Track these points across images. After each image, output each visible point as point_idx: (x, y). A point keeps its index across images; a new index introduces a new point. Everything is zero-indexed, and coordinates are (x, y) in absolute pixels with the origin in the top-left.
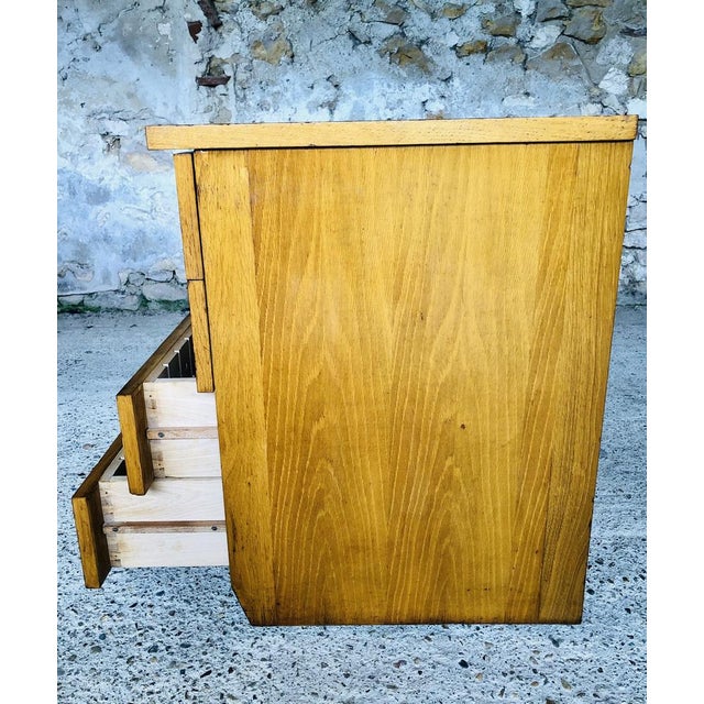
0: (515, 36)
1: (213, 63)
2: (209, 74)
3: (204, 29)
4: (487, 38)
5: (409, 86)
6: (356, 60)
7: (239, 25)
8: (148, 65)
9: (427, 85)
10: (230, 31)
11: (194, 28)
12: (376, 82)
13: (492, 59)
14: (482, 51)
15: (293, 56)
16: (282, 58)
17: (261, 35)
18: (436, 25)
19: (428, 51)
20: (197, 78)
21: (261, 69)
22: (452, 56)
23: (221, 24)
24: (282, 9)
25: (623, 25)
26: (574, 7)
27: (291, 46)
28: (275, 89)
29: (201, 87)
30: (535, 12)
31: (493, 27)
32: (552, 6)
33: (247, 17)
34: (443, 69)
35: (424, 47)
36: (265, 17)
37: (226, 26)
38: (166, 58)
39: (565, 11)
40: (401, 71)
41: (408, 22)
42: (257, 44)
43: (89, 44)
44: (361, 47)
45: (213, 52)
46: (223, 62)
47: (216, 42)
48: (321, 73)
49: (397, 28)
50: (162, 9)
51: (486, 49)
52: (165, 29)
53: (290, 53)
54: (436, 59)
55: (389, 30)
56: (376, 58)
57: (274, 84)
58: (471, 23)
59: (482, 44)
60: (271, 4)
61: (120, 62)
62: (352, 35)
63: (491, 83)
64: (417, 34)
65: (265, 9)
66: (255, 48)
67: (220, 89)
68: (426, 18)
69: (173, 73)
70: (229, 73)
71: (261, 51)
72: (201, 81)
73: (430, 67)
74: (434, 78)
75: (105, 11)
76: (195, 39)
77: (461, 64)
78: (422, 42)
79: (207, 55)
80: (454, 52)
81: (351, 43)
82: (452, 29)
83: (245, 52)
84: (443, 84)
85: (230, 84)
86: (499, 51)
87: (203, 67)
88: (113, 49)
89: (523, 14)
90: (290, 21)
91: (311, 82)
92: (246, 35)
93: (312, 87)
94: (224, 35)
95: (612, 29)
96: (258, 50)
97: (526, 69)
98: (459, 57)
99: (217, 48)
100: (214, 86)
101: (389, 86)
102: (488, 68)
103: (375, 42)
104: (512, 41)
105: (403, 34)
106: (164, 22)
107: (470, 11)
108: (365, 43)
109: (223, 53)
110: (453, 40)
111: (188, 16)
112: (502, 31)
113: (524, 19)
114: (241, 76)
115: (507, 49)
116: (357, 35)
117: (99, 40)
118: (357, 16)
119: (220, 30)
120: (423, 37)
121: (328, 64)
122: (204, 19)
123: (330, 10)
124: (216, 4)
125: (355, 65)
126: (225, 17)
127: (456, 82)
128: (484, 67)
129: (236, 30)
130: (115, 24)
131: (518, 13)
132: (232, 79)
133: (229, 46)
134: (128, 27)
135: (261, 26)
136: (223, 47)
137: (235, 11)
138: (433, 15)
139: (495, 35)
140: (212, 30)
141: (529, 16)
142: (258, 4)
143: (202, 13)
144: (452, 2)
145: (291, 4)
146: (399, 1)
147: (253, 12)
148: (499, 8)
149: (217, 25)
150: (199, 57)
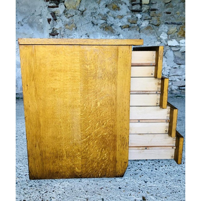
0: (137, 23)
1: (54, 30)
2: (53, 32)
3: (52, 21)
4: (129, 24)
5: (108, 36)
6: (94, 29)
7: (62, 20)
8: (36, 30)
9: (113, 36)
10: (59, 21)
11: (49, 20)
12: (99, 35)
13: (131, 29)
14: (128, 27)
15: (76, 28)
16: (73, 29)
17: (67, 22)
18: (115, 20)
19: (113, 27)
20: (49, 34)
21: (68, 31)
22: (120, 29)
23: (57, 19)
24: (73, 16)
25: (165, 21)
26: (152, 17)
27: (76, 25)
28: (71, 37)
29: (51, 36)
30: (142, 18)
31: (131, 21)
32: (146, 16)
33: (64, 17)
34: (117, 32)
35: (112, 26)
36: (69, 18)
37: (58, 20)
38: (41, 28)
39: (150, 17)
40: (106, 33)
41: (108, 19)
42: (67, 25)
43: (20, 24)
44: (95, 26)
45: (54, 27)
46: (57, 29)
47: (55, 24)
48: (84, 32)
49: (105, 21)
50: (40, 15)
51: (129, 27)
52: (41, 20)
53: (75, 27)
54: (115, 29)
55: (103, 21)
56: (99, 29)
57: (71, 35)
58: (125, 20)
59: (128, 26)
60: (70, 14)
61: (28, 29)
62: (93, 23)
63: (130, 36)
64: (110, 23)
65: (69, 16)
66: (66, 26)
67: (56, 36)
69: (43, 32)
70: (58, 32)
71: (68, 27)
72: (51, 34)
73: (114, 31)
74: (115, 34)
75: (24, 16)
76: (49, 23)
77: (122, 31)
78: (112, 25)
79: (52, 27)
80: (120, 27)
81: (92, 25)
82: (120, 22)
83: (63, 27)
84: (118, 36)
85: (59, 35)
86: (133, 27)
87: (51, 31)
88: (26, 26)
89: (139, 18)
90: (76, 19)
91: (81, 35)
92: (63, 22)
93: (81, 36)
94: (57, 22)
95: (162, 22)
96: (67, 26)
97: (140, 32)
98: (122, 29)
99: (55, 26)
100: (54, 36)
101: (103, 36)
102: (130, 32)
103: (99, 25)
104: (136, 25)
105: (106, 23)
106: (40, 19)
107: (124, 17)
108: (96, 25)
109: (57, 27)
110: (120, 24)
111: (48, 17)
112: (133, 22)
113: (139, 19)
114: (62, 33)
115: (135, 27)
116: (94, 23)
117: (23, 23)
118: (94, 18)
119: (56, 21)
120: (112, 23)
121: (86, 31)
122: (52, 18)
123: (87, 16)
124: (55, 14)
125: (93, 31)
126: (58, 18)
127: (121, 35)
128: (128, 32)
129: (61, 21)
130: (27, 19)
131: (137, 18)
132: (59, 34)
133: (59, 25)
134: (31, 20)
135: (68, 20)
136: (57, 26)
137: (60, 16)
138: (114, 18)
139: (131, 23)
140: (54, 21)
141: (140, 19)
142: (67, 14)
143: (51, 16)
144: (119, 15)
145: (76, 14)
146: (105, 14)
147: (66, 16)
148: (132, 16)
149: (55, 20)
150: (50, 28)
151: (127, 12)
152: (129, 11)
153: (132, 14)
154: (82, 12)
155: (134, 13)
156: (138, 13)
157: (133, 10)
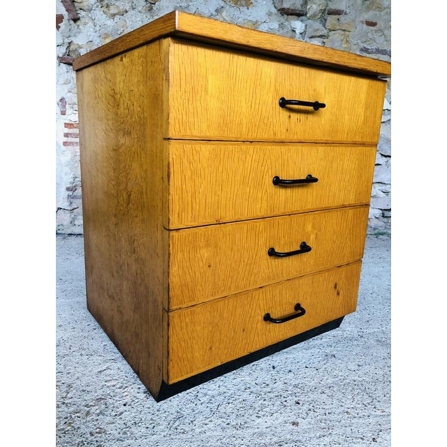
1: (72, 47)
2: (68, 55)
3: (65, 21)
7: (93, 20)
10: (85, 24)
11: (59, 19)
17: (109, 29)
20: (58, 57)
23: (79, 19)
24: (127, 12)
25: (362, 45)
26: (330, 30)
29: (62, 64)
30: (305, 32)
32: (316, 28)
33: (99, 14)
36: (113, 16)
37: (82, 20)
39: (325, 32)
42: (107, 35)
45: (72, 39)
46: (80, 47)
47: (74, 31)
60: (118, 7)
65: (113, 10)
66: (105, 38)
72: (61, 60)
76: (59, 28)
79: (67, 41)
83: (97, 40)
87: (63, 50)
89: (297, 32)
90: (132, 21)
92: (98, 28)
94: (81, 27)
95: (355, 47)
96: (107, 40)
99: (75, 36)
107: (262, 26)
109: (80, 40)
113: (298, 35)
119: (78, 23)
122: (65, 14)
124: (76, 4)
126: (82, 14)
129: (90, 24)
131: (293, 31)
133: (85, 36)
135: (110, 22)
136: (79, 36)
137: (90, 10)
140: (72, 22)
141: (301, 34)
142: (108, 6)
143: (64, 9)
144: (249, 18)
145: (133, 9)
146: (212, 15)
147: (104, 12)
148: (281, 26)
149: (76, 20)
150: (60, 42)
151: (270, 14)
152: (274, 11)
153: (282, 19)
154: (149, 5)
155: (285, 16)
156: (296, 17)
157: (284, 9)
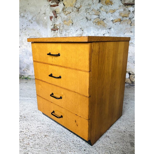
0: (128, 17)
1: (55, 25)
2: (54, 28)
3: (53, 18)
4: (121, 18)
5: (100, 30)
6: (87, 24)
7: (61, 16)
8: (42, 26)
9: (105, 30)
11: (51, 18)
12: (92, 29)
13: (122, 23)
14: (119, 21)
15: (73, 24)
16: (70, 24)
17: (65, 19)
18: (107, 15)
19: (105, 21)
20: (51, 29)
21: (66, 27)
22: (112, 23)
23: (57, 17)
24: (71, 12)
27: (72, 21)
28: (69, 31)
29: (52, 31)
31: (122, 15)
34: (109, 26)
35: (104, 21)
37: (58, 17)
38: (45, 25)
40: (98, 27)
41: (100, 15)
42: (65, 21)
43: (30, 22)
44: (89, 21)
45: (55, 23)
46: (57, 25)
47: (56, 21)
48: (79, 27)
49: (98, 16)
50: (45, 14)
51: (120, 21)
52: (45, 18)
53: (72, 23)
54: (107, 23)
55: (96, 17)
56: (92, 24)
57: (68, 30)
58: (117, 14)
59: (119, 19)
60: (68, 11)
61: (36, 26)
62: (87, 18)
63: (121, 29)
64: (102, 17)
65: (67, 13)
66: (64, 22)
67: (56, 31)
68: (105, 13)
69: (47, 28)
70: (58, 28)
71: (66, 23)
73: (106, 25)
74: (107, 28)
75: (33, 15)
76: (51, 20)
77: (114, 25)
78: (104, 19)
79: (54, 24)
80: (112, 22)
81: (86, 20)
82: (112, 16)
83: (62, 23)
84: (109, 30)
85: (59, 30)
86: (124, 21)
87: (53, 26)
88: (34, 23)
89: (131, 11)
90: (72, 15)
91: (77, 30)
92: (62, 19)
93: (77, 31)
96: (65, 22)
97: (131, 25)
98: (113, 23)
99: (56, 22)
100: (55, 31)
101: (95, 30)
102: (121, 25)
103: (92, 20)
104: (128, 18)
105: (99, 18)
106: (45, 16)
107: (117, 11)
108: (90, 20)
109: (57, 23)
110: (112, 18)
111: (50, 15)
112: (125, 16)
114: (61, 28)
115: (126, 20)
117: (32, 21)
118: (88, 13)
119: (57, 18)
120: (104, 18)
121: (81, 25)
122: (53, 15)
123: (82, 12)
124: (56, 12)
125: (87, 25)
126: (58, 15)
127: (112, 29)
128: (119, 25)
129: (60, 18)
130: (35, 18)
131: (129, 11)
132: (59, 29)
134: (38, 18)
135: (66, 17)
137: (60, 14)
138: (107, 12)
139: (123, 17)
140: (55, 18)
141: (133, 12)
142: (65, 12)
144: (112, 9)
145: (73, 11)
146: (98, 9)
147: (64, 14)
148: (124, 10)
150: (52, 24)
151: (120, 6)
152: (122, 4)
153: (125, 7)
154: (77, 9)
155: (126, 6)
156: (131, 6)
157: (126, 3)
